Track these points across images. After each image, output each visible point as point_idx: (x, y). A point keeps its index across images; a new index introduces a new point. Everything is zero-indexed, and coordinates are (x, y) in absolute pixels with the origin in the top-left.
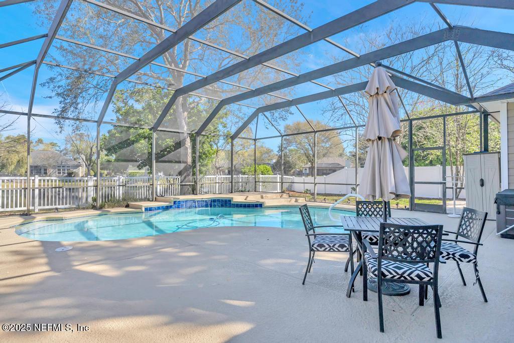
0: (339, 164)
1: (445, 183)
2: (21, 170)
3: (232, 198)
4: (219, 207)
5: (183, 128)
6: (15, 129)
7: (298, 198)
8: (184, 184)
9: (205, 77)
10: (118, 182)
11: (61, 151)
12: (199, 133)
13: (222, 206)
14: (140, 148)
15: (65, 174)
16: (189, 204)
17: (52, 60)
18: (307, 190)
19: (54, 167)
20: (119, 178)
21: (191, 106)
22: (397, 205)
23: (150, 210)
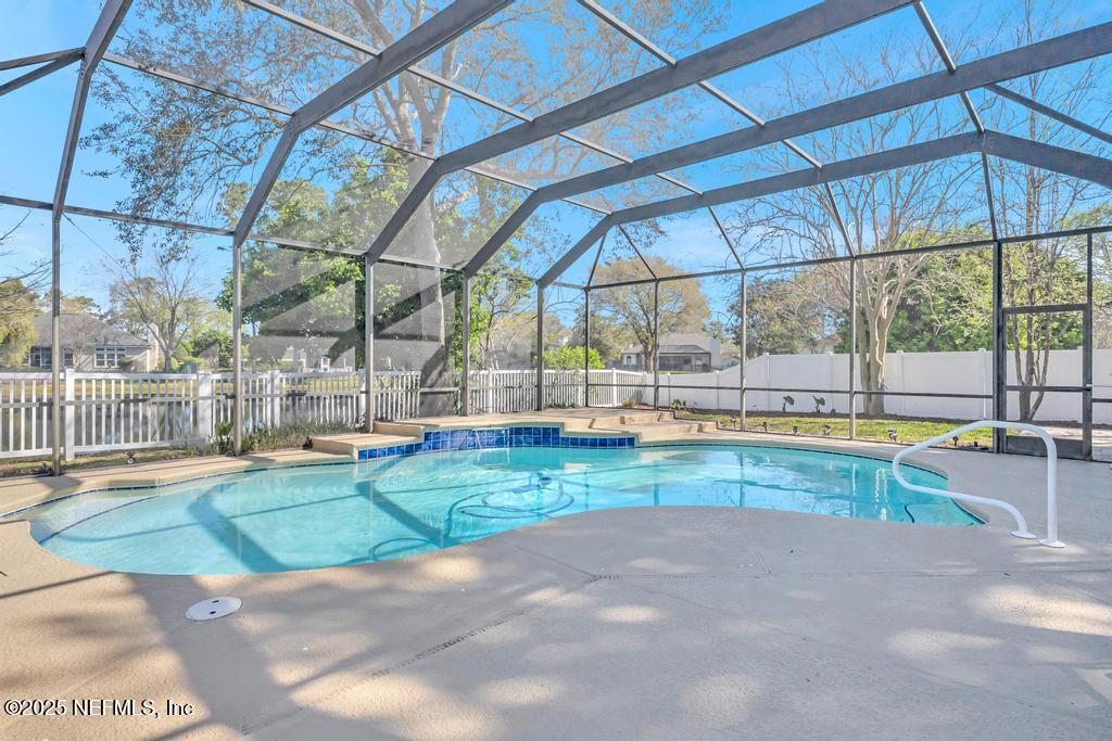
0: (697, 347)
1: (1090, 390)
2: (12, 356)
3: (563, 424)
4: (529, 445)
5: (434, 256)
6: (10, 253)
7: (703, 423)
8: (437, 390)
9: (531, 119)
10: (269, 387)
11: (102, 317)
12: (470, 271)
13: (537, 443)
14: (324, 304)
15: (113, 365)
16: (459, 439)
17: (109, 80)
18: (678, 402)
19: (89, 351)
20: (272, 374)
21: (441, 210)
22: (956, 439)
23: (370, 457)
